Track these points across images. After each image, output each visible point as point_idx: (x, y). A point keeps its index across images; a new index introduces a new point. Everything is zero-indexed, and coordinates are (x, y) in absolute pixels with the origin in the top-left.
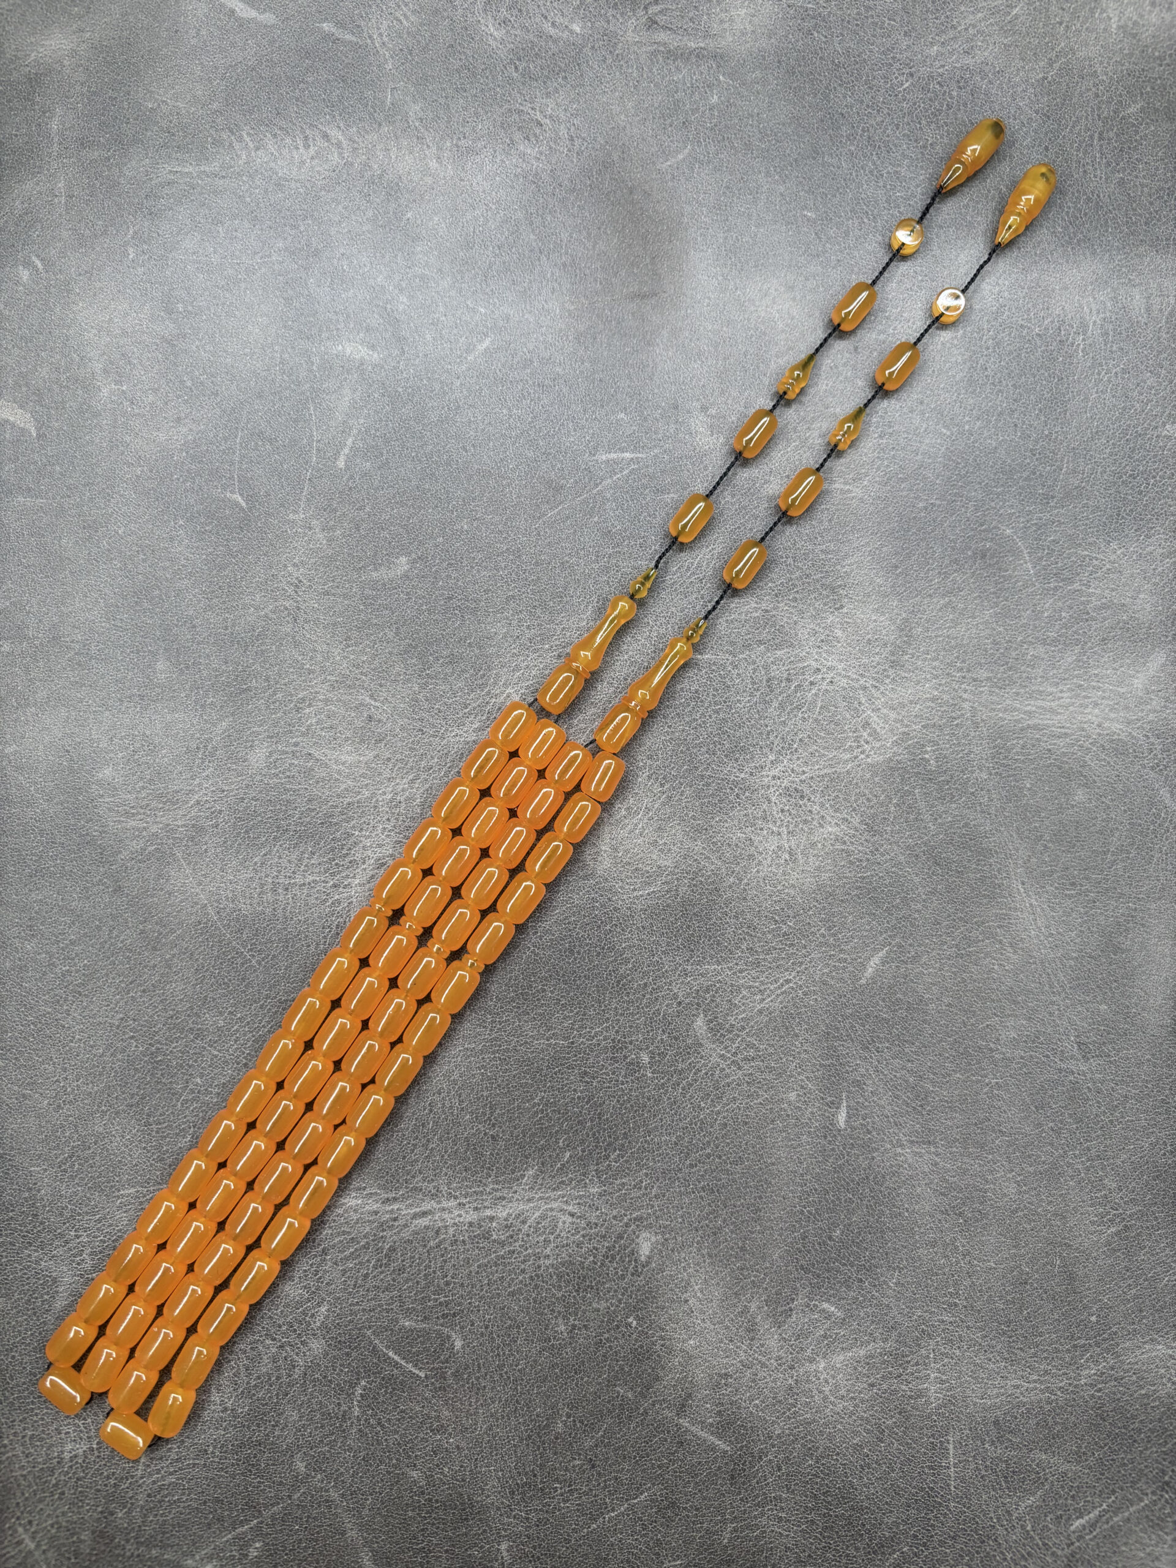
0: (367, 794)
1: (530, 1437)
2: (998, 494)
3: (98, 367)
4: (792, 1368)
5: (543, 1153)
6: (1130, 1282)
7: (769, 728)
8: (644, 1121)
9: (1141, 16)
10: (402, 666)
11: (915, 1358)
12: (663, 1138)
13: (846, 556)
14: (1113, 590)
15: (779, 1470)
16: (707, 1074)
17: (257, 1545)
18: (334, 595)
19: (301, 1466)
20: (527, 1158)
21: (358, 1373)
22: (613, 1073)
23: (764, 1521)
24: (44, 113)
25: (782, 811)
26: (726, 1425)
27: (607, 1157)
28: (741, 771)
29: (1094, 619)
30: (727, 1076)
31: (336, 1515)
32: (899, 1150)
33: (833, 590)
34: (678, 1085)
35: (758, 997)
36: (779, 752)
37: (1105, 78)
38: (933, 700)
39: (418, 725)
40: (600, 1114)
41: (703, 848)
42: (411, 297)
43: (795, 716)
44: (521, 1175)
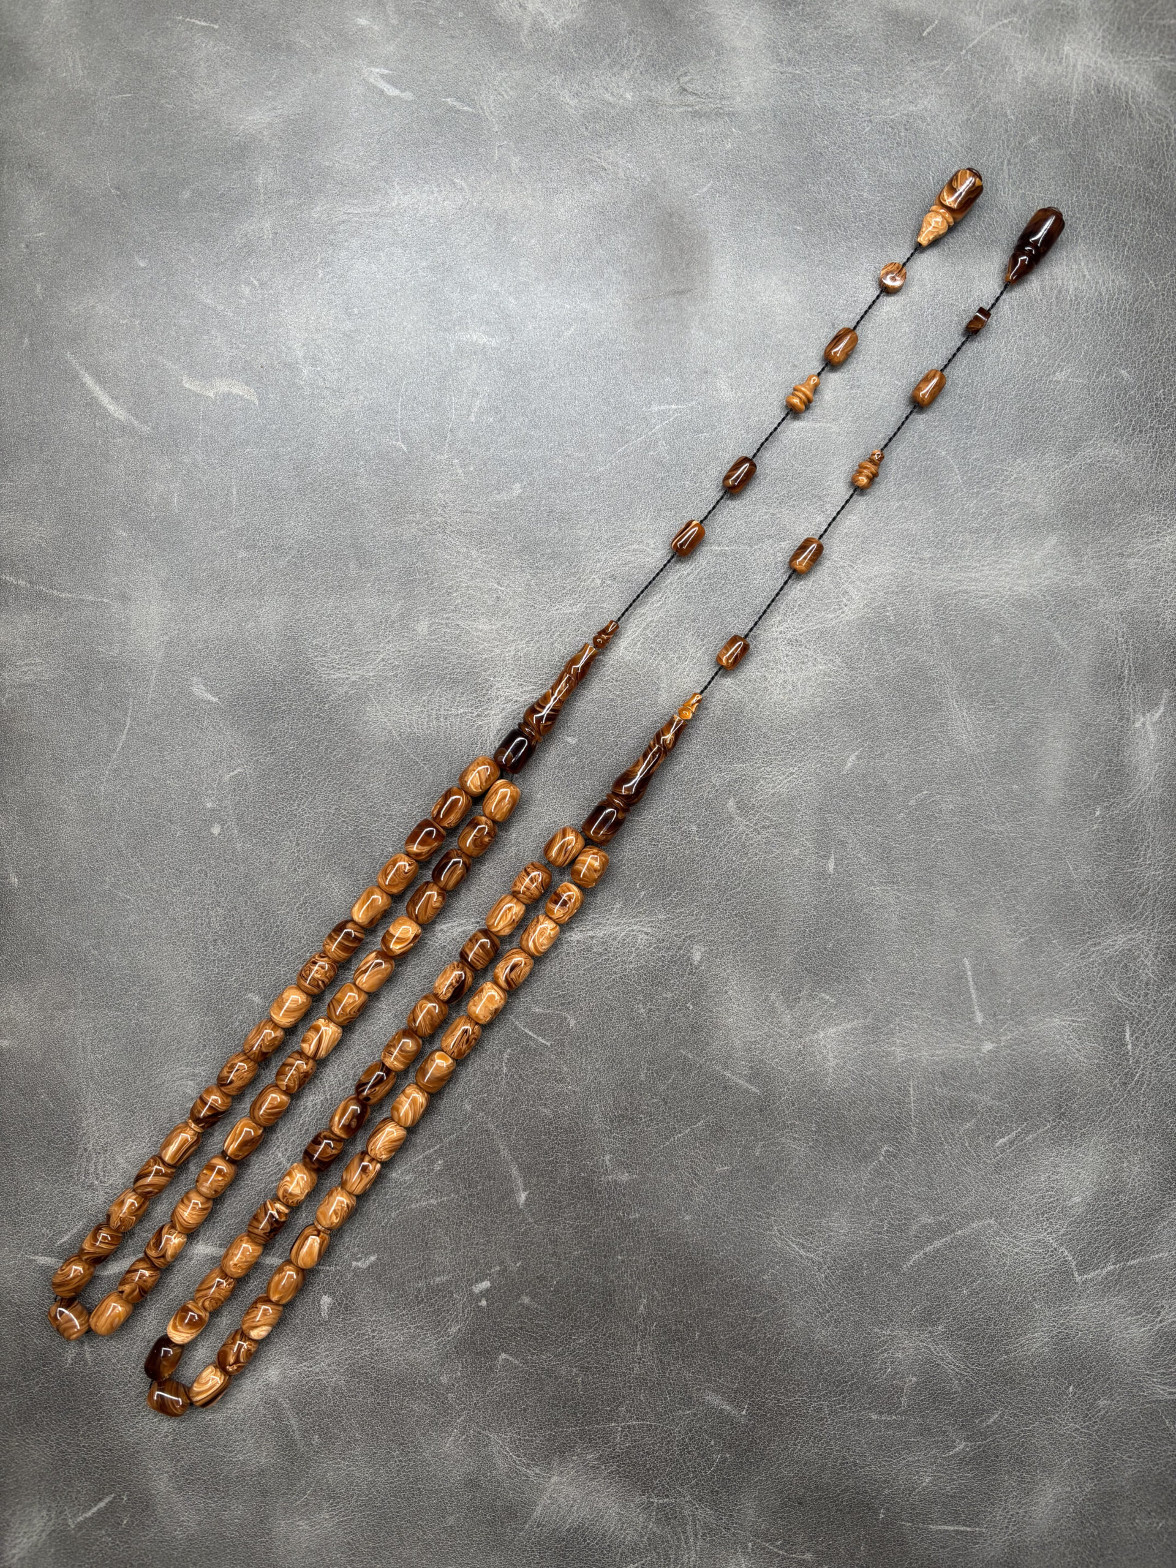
0: (498, 651)
1: (622, 1084)
2: (936, 427)
3: (300, 354)
4: (801, 1037)
6: (1035, 975)
9: (1039, 69)
11: (886, 1030)
13: (828, 474)
14: (1019, 493)
15: (793, 1105)
17: (440, 1162)
18: (471, 512)
19: (468, 1107)
21: (505, 1044)
23: (783, 1140)
24: (252, 171)
25: (787, 656)
26: (755, 1076)
27: (669, 895)
29: (1006, 514)
30: (751, 839)
31: (493, 1140)
32: (872, 888)
33: (820, 499)
37: (1012, 117)
38: (893, 574)
39: (531, 602)
42: (516, 299)
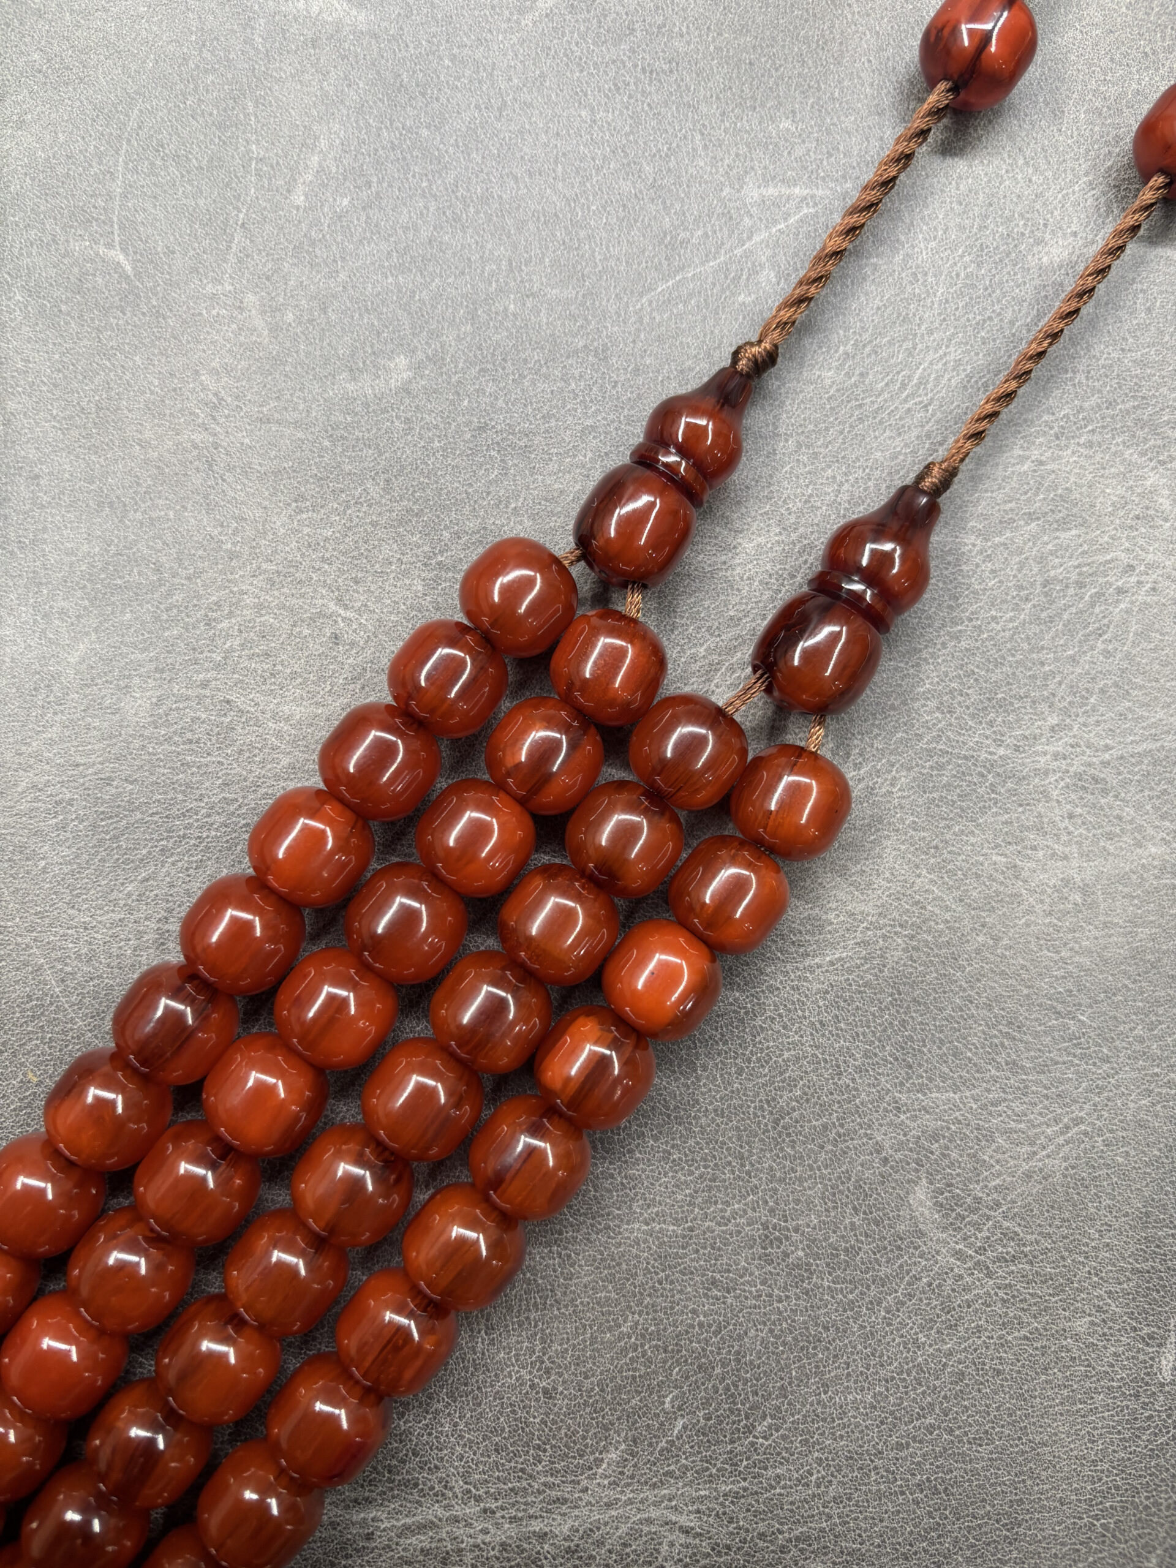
5: (636, 1422)
7: (1047, 668)
8: (817, 1367)
10: (395, 546)
12: (850, 1397)
16: (930, 1285)
20: (608, 1430)
22: (763, 1283)
28: (999, 743)
34: (879, 1304)
35: (1025, 1149)
36: (1066, 712)
40: (738, 1353)
41: (931, 881)
43: (1092, 648)
44: (596, 1460)
